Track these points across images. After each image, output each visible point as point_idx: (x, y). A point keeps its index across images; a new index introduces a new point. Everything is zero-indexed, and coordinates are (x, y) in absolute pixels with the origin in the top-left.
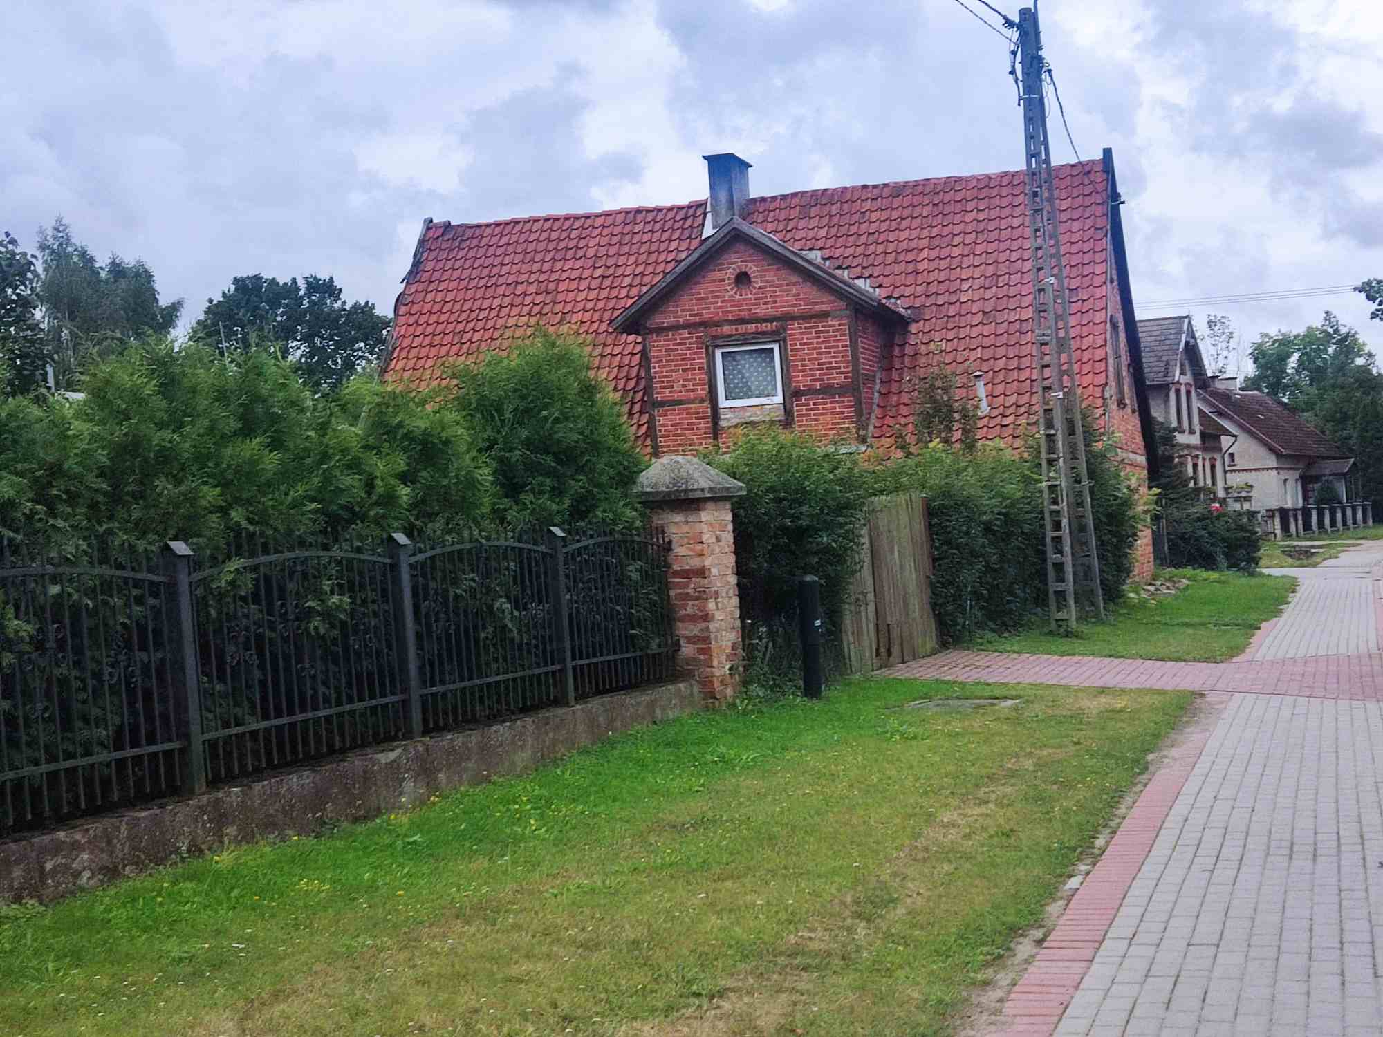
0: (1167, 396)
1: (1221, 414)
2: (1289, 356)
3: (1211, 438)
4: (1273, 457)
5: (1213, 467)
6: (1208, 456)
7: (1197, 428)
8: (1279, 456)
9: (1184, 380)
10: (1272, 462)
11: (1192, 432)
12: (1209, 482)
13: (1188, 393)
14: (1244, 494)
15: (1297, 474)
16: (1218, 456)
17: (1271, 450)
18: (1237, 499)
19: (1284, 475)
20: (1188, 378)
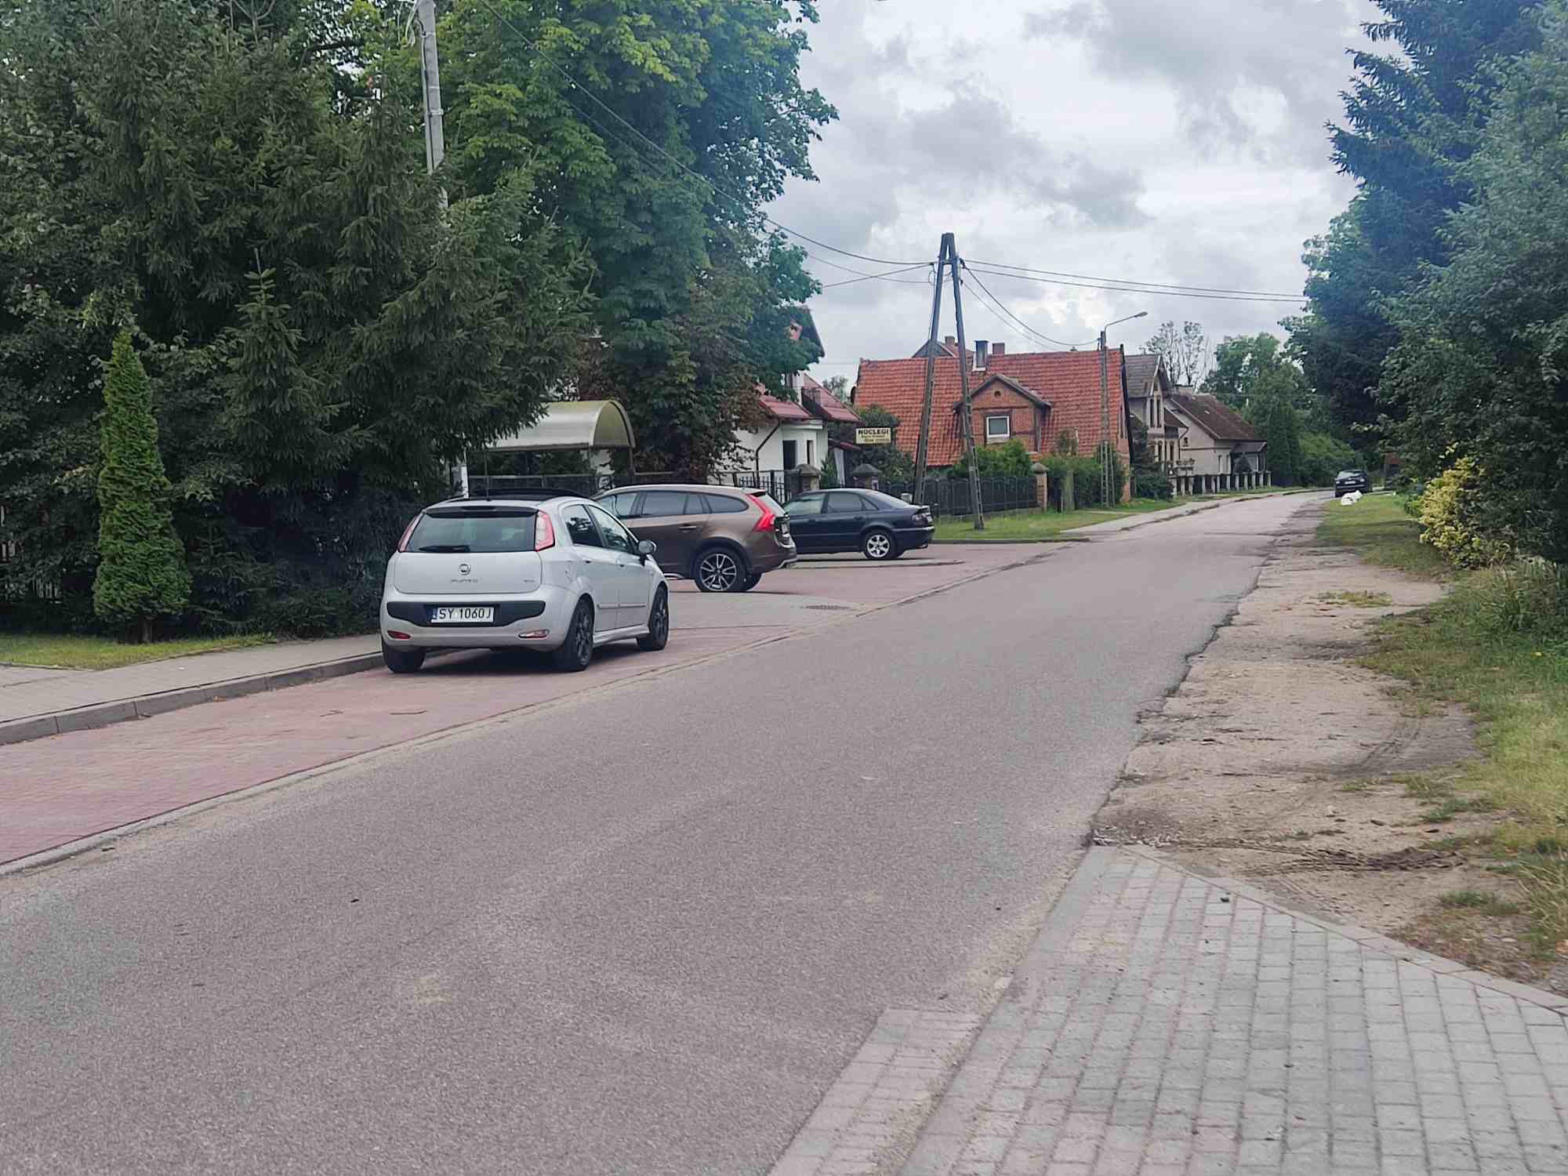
0: (1145, 405)
1: (1180, 412)
2: (1245, 355)
3: (1171, 429)
4: (1213, 441)
5: (1172, 448)
6: (1168, 441)
7: (1162, 423)
8: (1216, 440)
9: (1156, 394)
10: (1211, 444)
11: (1159, 426)
12: (1168, 458)
13: (1158, 402)
14: (1189, 466)
15: (1228, 452)
16: (1175, 441)
17: (1211, 436)
18: (1183, 469)
19: (1219, 452)
20: (1159, 392)
